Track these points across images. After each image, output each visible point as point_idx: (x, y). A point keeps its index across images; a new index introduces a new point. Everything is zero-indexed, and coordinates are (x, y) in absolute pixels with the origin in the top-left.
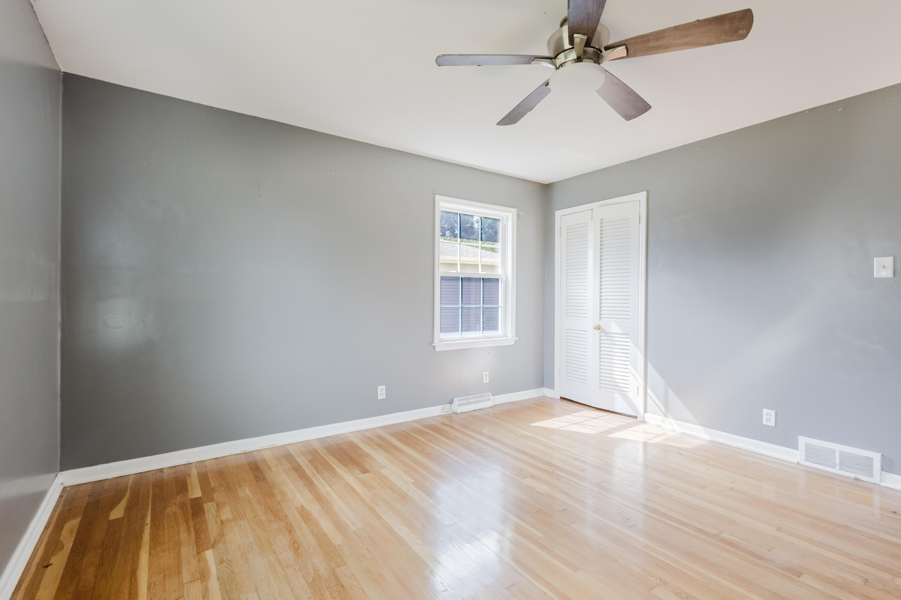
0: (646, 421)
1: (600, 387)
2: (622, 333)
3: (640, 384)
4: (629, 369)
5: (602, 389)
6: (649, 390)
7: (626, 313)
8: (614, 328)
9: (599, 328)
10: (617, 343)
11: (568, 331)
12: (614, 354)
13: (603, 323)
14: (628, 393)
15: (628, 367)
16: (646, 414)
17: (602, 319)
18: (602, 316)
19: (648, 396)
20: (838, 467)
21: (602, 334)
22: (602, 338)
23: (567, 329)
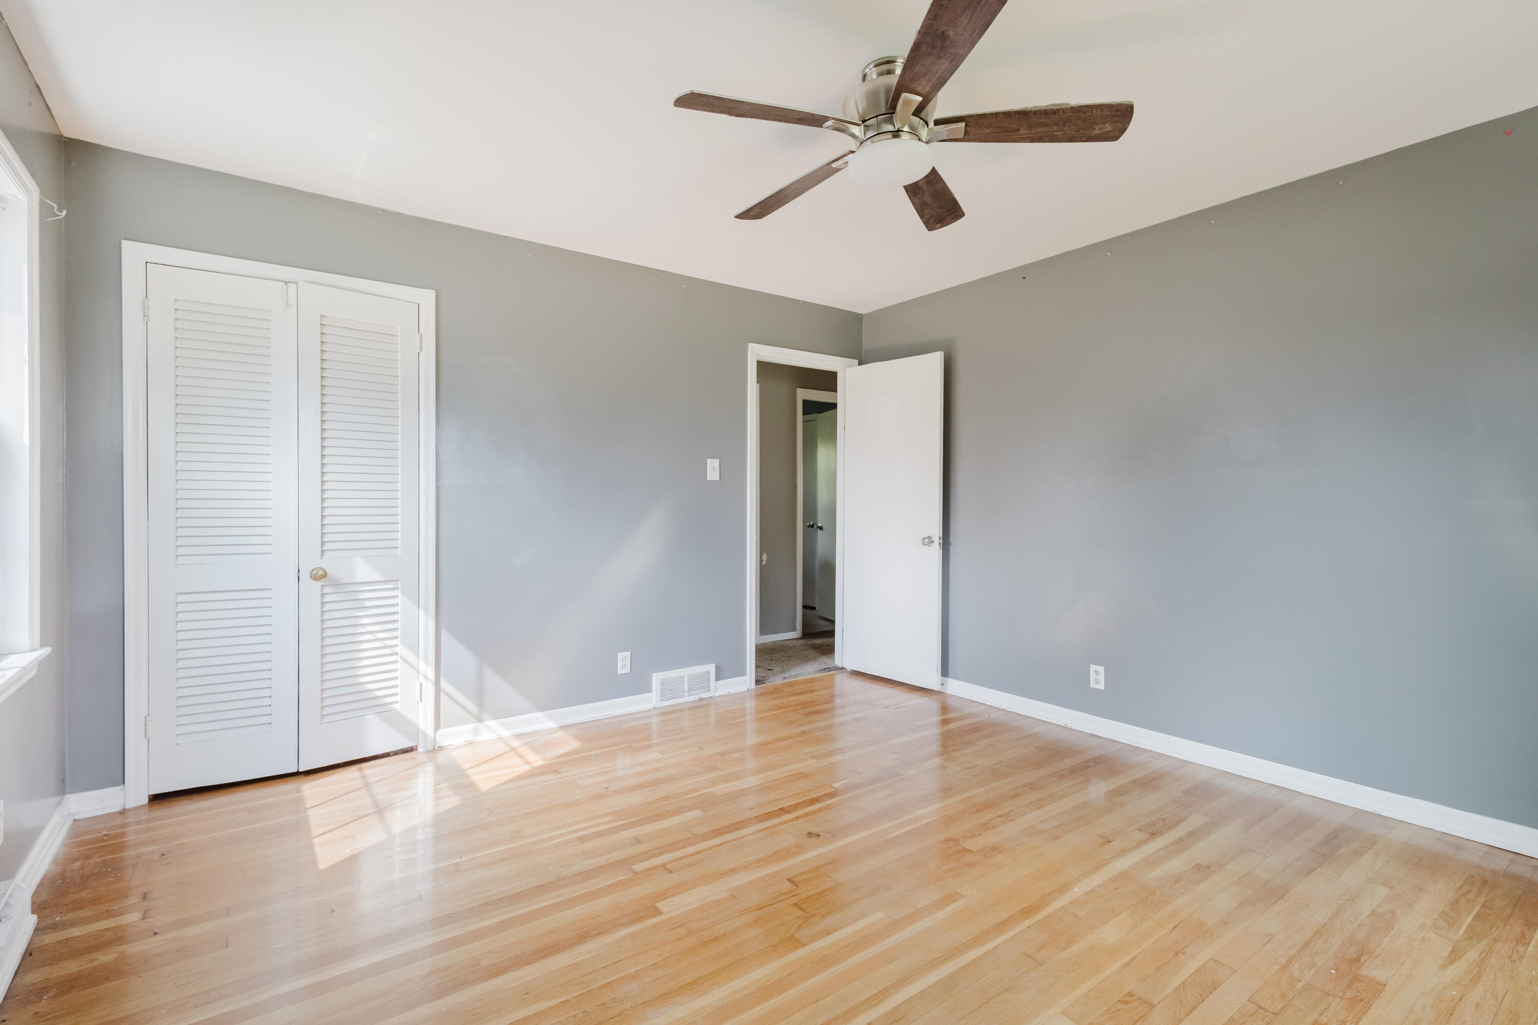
0: (443, 744)
1: (323, 716)
2: (385, 580)
3: (426, 678)
4: (397, 654)
5: (327, 719)
6: (444, 684)
7: (390, 535)
8: (363, 571)
9: (319, 576)
10: (367, 604)
11: (181, 598)
12: (362, 630)
13: (329, 564)
14: (395, 706)
15: (396, 650)
16: (440, 732)
17: (327, 555)
18: (327, 547)
19: (442, 695)
20: (686, 694)
21: (327, 590)
22: (327, 598)
23: (178, 594)
